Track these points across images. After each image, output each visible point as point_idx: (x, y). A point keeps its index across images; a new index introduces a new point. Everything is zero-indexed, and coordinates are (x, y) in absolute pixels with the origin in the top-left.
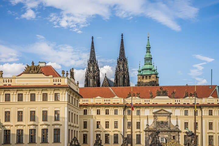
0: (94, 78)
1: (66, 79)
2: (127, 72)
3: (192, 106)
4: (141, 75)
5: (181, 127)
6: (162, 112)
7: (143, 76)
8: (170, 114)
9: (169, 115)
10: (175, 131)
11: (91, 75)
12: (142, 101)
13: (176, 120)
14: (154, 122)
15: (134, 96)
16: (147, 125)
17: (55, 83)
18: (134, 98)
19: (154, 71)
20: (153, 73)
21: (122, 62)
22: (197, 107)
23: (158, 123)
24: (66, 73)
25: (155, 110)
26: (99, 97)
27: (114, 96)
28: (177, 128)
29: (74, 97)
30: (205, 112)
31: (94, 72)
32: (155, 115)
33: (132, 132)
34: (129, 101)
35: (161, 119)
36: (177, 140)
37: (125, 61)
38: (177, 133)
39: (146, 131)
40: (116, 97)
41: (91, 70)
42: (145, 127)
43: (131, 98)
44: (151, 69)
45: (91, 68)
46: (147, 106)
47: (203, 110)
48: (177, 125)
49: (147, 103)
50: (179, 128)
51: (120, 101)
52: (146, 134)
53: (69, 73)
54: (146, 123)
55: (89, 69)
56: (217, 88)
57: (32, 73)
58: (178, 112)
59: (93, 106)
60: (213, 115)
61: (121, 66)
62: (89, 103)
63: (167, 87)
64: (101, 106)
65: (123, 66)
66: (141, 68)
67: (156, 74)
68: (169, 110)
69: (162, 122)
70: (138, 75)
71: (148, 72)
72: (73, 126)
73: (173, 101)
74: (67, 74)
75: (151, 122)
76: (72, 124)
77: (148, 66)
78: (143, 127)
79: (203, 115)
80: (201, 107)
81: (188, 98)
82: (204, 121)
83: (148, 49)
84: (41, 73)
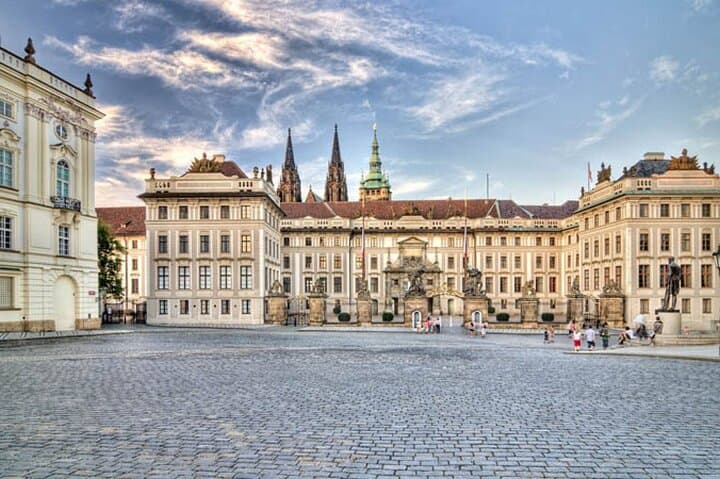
0: (292, 193)
1: (261, 183)
2: (345, 183)
3: (461, 232)
4: (366, 189)
5: (443, 265)
6: (413, 241)
7: (367, 191)
8: (426, 244)
9: (425, 246)
10: (433, 272)
11: (288, 188)
12: (380, 224)
13: (434, 255)
14: (399, 258)
15: (368, 215)
16: (389, 263)
17: (242, 188)
18: (366, 218)
19: (385, 182)
20: (384, 185)
21: (335, 168)
22: (468, 233)
23: (406, 259)
24: (260, 171)
25: (401, 239)
26: (308, 217)
27: (333, 216)
28: (437, 267)
29: (273, 214)
30: (481, 240)
31: (293, 182)
32: (401, 246)
33: (364, 274)
34: (358, 223)
35: (411, 252)
36: (437, 285)
37: (340, 165)
38: (436, 274)
39: (386, 272)
40: (338, 217)
41: (288, 179)
42: (385, 266)
43: (361, 218)
44: (379, 180)
45: (288, 177)
46: (389, 232)
47: (478, 237)
48: (436, 263)
49: (388, 227)
50: (440, 266)
51: (345, 223)
52: (386, 278)
53: (265, 171)
54: (385, 261)
55: (284, 179)
56: (496, 204)
57: (204, 172)
58: (437, 241)
59: (299, 231)
60: (493, 244)
61: (335, 173)
62: (292, 227)
63: (420, 202)
64: (312, 231)
65: (339, 174)
66: (365, 179)
67: (388, 188)
68: (424, 239)
69: (413, 258)
70: (361, 189)
71: (376, 185)
72: (272, 263)
73: (429, 224)
74: (263, 173)
75: (395, 257)
76: (270, 259)
77: (376, 176)
78: (382, 265)
79: (478, 244)
80: (472, 232)
81: (453, 218)
82: (478, 255)
83: (376, 148)
84: (218, 171)
